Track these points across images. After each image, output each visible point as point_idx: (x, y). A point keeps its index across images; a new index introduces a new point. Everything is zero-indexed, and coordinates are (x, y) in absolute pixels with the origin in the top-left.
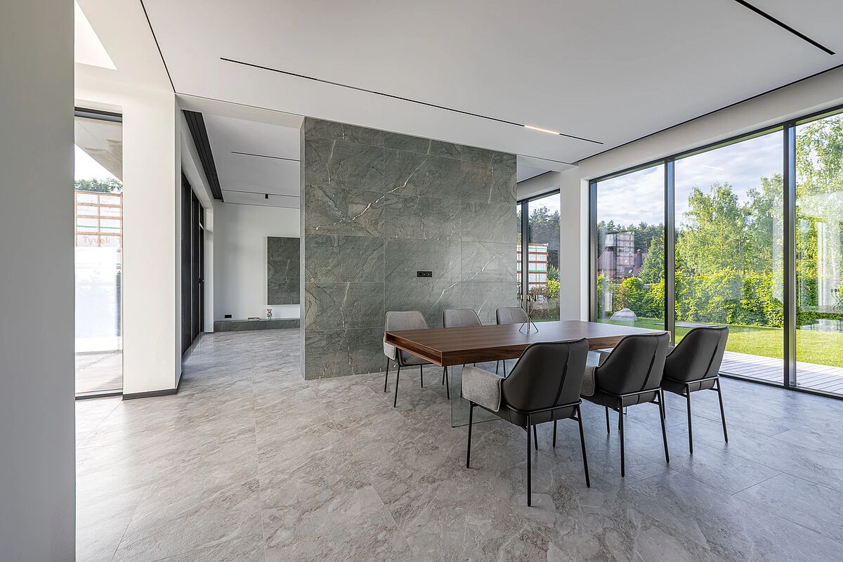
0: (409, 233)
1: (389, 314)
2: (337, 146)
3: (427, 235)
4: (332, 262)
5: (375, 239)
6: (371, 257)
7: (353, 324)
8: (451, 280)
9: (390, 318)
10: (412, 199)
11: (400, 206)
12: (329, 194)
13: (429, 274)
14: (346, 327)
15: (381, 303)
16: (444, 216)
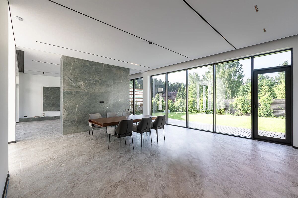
0: (97, 90)
1: (90, 114)
2: (74, 64)
3: (103, 91)
4: (72, 99)
5: (86, 92)
6: (85, 98)
7: (79, 118)
8: (110, 104)
9: (91, 116)
10: (98, 81)
11: (94, 83)
12: (71, 79)
13: (103, 102)
14: (77, 119)
15: (88, 111)
16: (108, 86)
